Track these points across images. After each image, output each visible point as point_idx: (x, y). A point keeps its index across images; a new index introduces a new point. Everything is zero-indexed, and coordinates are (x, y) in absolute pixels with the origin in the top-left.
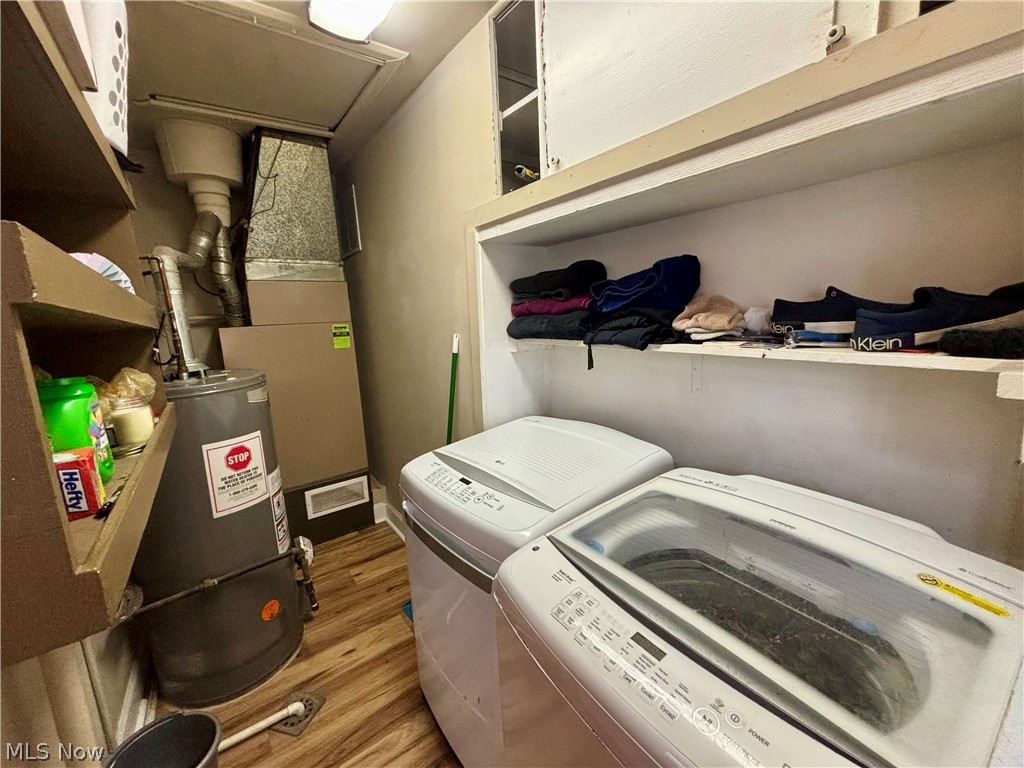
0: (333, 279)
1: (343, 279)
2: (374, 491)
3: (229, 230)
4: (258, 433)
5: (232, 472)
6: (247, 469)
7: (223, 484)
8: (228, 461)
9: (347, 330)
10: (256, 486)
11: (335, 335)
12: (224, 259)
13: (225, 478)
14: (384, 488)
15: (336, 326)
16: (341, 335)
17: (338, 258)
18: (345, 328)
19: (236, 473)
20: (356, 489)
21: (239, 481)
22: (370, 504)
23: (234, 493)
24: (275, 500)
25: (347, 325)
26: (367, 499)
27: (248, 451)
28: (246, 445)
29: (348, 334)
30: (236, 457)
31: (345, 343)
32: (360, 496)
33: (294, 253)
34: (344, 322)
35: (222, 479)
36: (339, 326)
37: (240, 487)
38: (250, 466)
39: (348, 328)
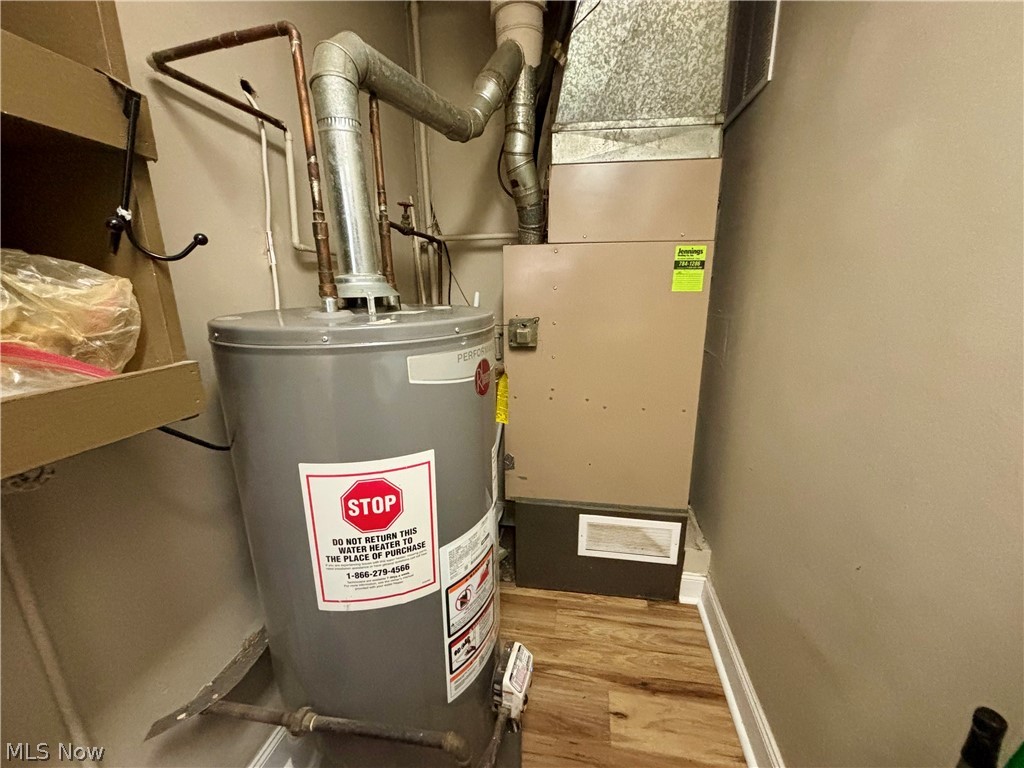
0: (698, 154)
1: (715, 154)
2: (689, 550)
3: (535, 73)
4: (429, 455)
5: (353, 532)
6: (390, 530)
7: (335, 551)
8: (347, 509)
9: (702, 257)
10: (407, 567)
11: (677, 265)
12: (521, 127)
13: (340, 542)
14: (707, 552)
15: (684, 248)
16: (689, 265)
17: (713, 109)
18: (699, 252)
19: (364, 536)
20: (660, 539)
21: (370, 554)
22: (678, 569)
23: (357, 575)
24: (454, 596)
25: (703, 248)
26: (673, 560)
27: (396, 493)
28: (393, 479)
29: (702, 264)
30: (365, 501)
31: (694, 282)
32: (664, 553)
33: (632, 106)
34: (699, 241)
35: (335, 542)
36: (689, 248)
37: (370, 566)
38: (396, 527)
39: (706, 252)
